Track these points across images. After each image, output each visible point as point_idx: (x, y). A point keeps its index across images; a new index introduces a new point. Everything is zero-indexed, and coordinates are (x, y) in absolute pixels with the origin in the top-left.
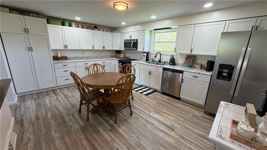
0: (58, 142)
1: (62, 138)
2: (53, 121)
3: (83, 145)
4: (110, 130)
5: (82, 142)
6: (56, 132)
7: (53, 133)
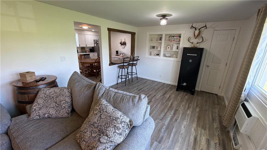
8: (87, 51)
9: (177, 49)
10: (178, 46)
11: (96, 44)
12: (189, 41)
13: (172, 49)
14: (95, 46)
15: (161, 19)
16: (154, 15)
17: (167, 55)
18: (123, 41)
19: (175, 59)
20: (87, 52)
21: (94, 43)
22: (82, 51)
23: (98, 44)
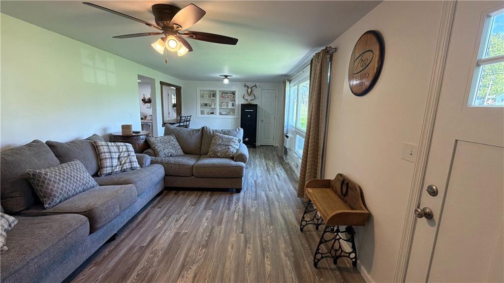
9: (233, 106)
10: (233, 104)
12: (243, 98)
13: (227, 106)
15: (224, 78)
16: (218, 75)
17: (223, 113)
18: (148, 97)
19: (233, 117)
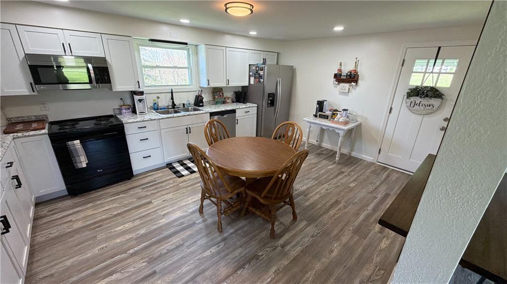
0: (344, 239)
1: (337, 238)
2: (310, 273)
3: (335, 213)
4: (306, 196)
5: (332, 215)
6: (332, 251)
7: (334, 254)
8: (228, 98)
11: (255, 78)
14: (252, 82)
18: (348, 69)
20: (228, 101)
21: (250, 76)
22: (214, 98)
23: (261, 77)
